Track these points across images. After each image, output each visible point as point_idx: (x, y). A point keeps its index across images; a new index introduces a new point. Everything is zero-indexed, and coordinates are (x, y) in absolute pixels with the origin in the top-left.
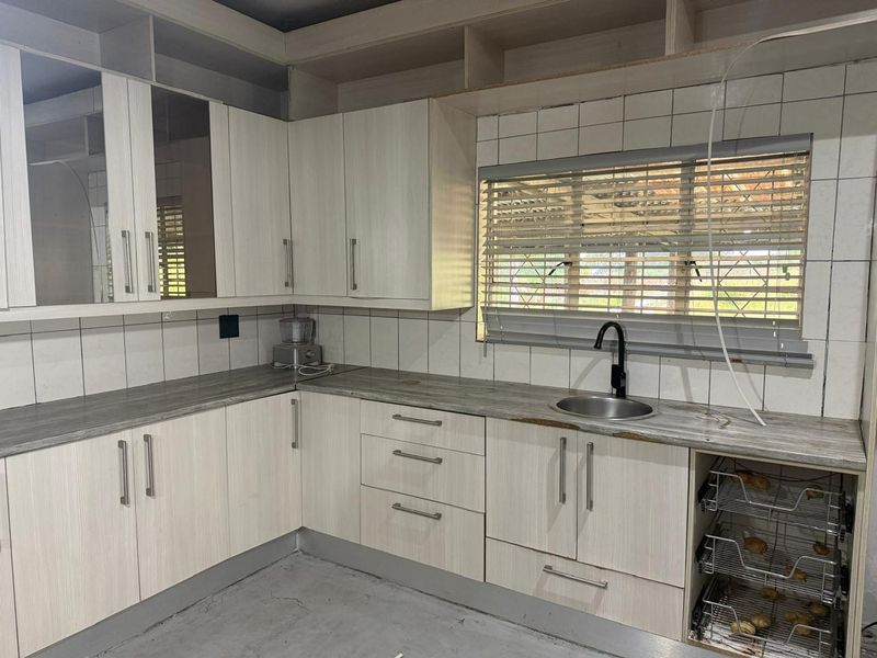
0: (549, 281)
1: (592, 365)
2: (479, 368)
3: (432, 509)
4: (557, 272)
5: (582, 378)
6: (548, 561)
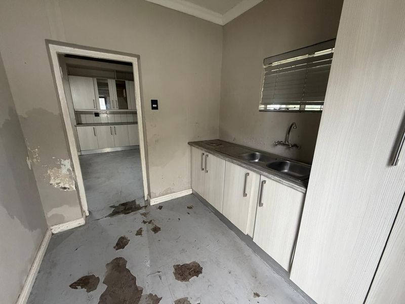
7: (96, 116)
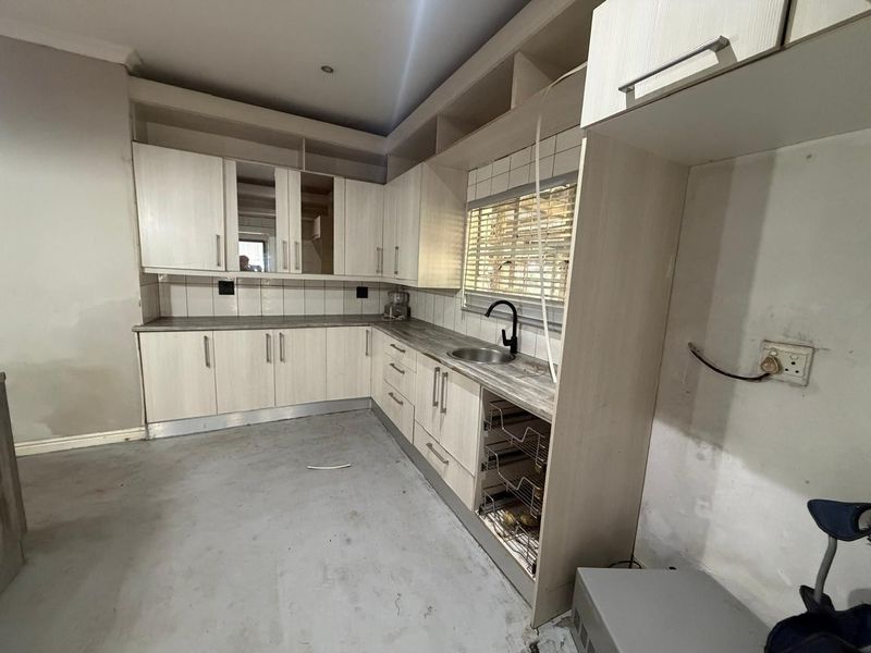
6: (431, 440)
7: (222, 292)
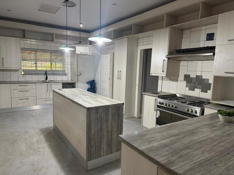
0: (32, 66)
1: (42, 76)
2: (22, 79)
3: (27, 98)
4: (34, 64)
5: (40, 79)
6: (46, 99)
